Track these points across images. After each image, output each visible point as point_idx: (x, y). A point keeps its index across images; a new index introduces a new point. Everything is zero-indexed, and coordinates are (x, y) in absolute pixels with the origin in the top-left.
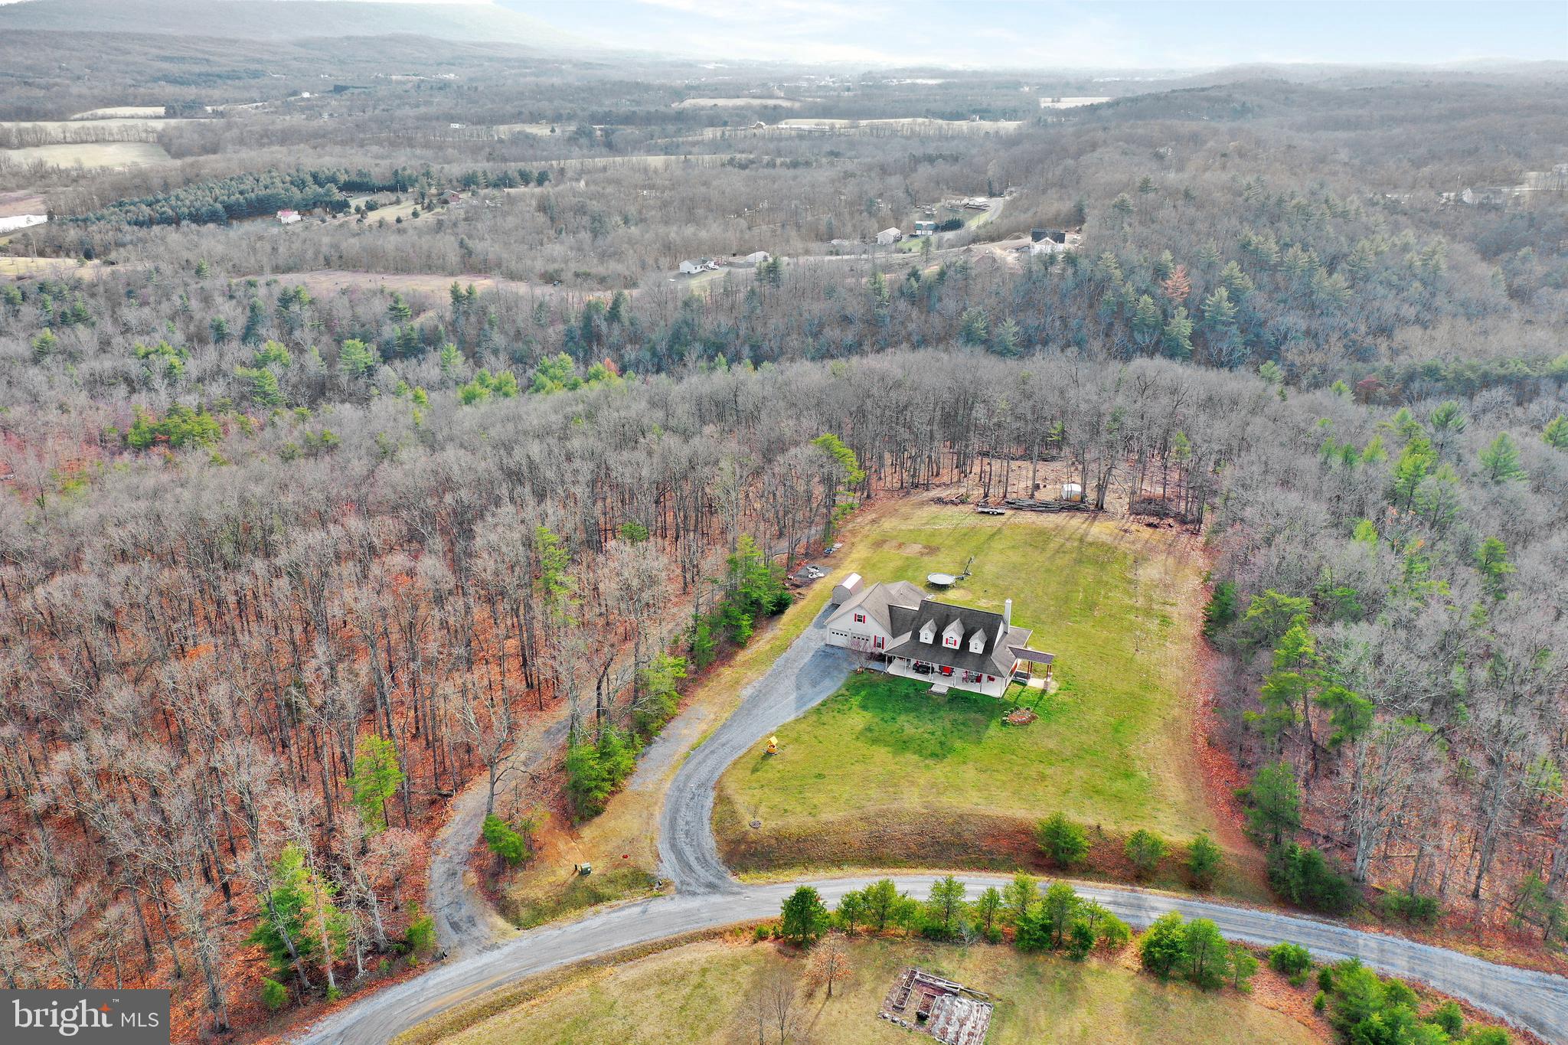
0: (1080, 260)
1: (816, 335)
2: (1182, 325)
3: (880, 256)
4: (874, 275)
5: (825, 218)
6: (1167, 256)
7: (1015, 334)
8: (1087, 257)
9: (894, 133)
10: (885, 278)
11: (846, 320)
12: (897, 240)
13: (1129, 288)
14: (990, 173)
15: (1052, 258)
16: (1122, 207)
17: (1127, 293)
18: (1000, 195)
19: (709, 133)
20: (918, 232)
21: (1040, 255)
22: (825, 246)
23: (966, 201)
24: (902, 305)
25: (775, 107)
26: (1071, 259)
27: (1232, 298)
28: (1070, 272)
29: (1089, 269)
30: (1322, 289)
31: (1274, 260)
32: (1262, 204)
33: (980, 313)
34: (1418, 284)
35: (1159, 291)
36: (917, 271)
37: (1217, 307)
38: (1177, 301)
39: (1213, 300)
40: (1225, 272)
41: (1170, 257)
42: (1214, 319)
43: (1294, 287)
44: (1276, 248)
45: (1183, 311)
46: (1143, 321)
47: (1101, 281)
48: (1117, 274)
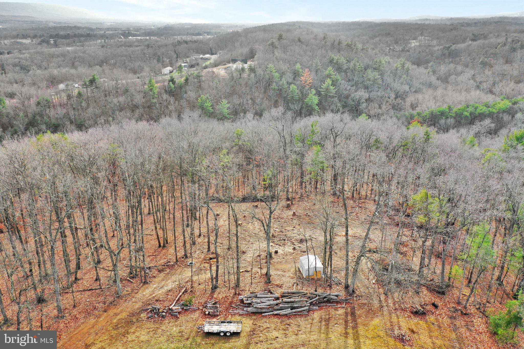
0: (257, 70)
2: (313, 99)
4: (150, 81)
6: (298, 66)
8: (260, 68)
11: (134, 107)
12: (171, 72)
13: (284, 81)
14: (211, 45)
15: (243, 70)
16: (273, 45)
17: (283, 84)
18: (216, 54)
21: (237, 69)
22: (136, 75)
23: (201, 56)
24: (165, 96)
26: (252, 70)
27: (333, 85)
28: (253, 75)
29: (262, 73)
30: (369, 80)
31: (345, 67)
32: (333, 44)
33: (207, 98)
34: (404, 76)
35: (298, 82)
36: (174, 79)
37: (327, 89)
38: (307, 87)
39: (324, 86)
40: (327, 72)
41: (300, 67)
42: (326, 95)
43: (356, 79)
44: (345, 61)
45: (314, 91)
46: (292, 97)
47: (269, 79)
48: (277, 75)
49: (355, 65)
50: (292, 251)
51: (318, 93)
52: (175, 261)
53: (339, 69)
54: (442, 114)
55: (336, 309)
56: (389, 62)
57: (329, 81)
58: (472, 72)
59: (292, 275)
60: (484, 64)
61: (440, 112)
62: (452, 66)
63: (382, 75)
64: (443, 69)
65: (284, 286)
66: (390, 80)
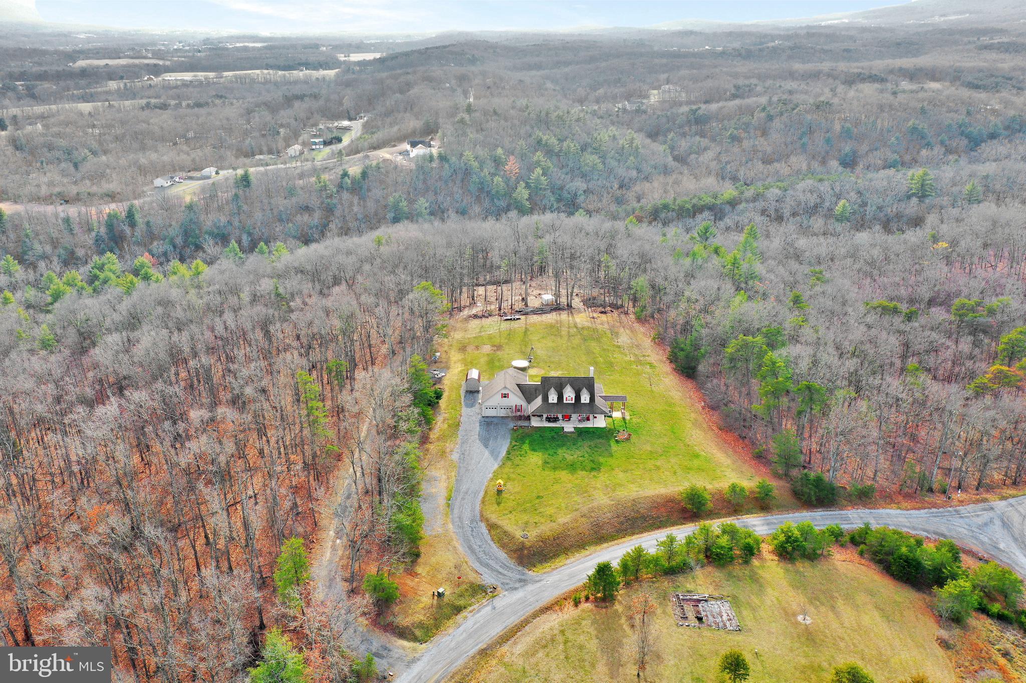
0: (449, 157)
1: (291, 221)
2: (522, 193)
6: (499, 151)
8: (453, 155)
9: (253, 81)
10: (325, 177)
13: (485, 172)
14: (345, 105)
15: (431, 158)
16: (463, 122)
17: (485, 176)
18: (355, 119)
19: (113, 85)
21: (424, 157)
22: (251, 161)
23: (336, 124)
25: (155, 65)
27: (544, 174)
28: (445, 165)
29: (457, 163)
30: (587, 165)
31: (557, 149)
32: (538, 116)
34: (632, 158)
35: (502, 173)
36: (346, 172)
37: (537, 180)
38: (513, 178)
39: (533, 176)
40: (535, 158)
41: (502, 152)
42: (537, 187)
43: (571, 165)
44: (556, 142)
45: (523, 184)
46: (497, 192)
47: (467, 169)
48: (476, 164)
49: (569, 147)
51: (528, 186)
53: (549, 152)
54: (665, 206)
56: (614, 136)
57: (539, 171)
58: (718, 149)
60: (734, 139)
61: (663, 204)
62: (698, 138)
63: (603, 157)
64: (684, 145)
66: (614, 163)
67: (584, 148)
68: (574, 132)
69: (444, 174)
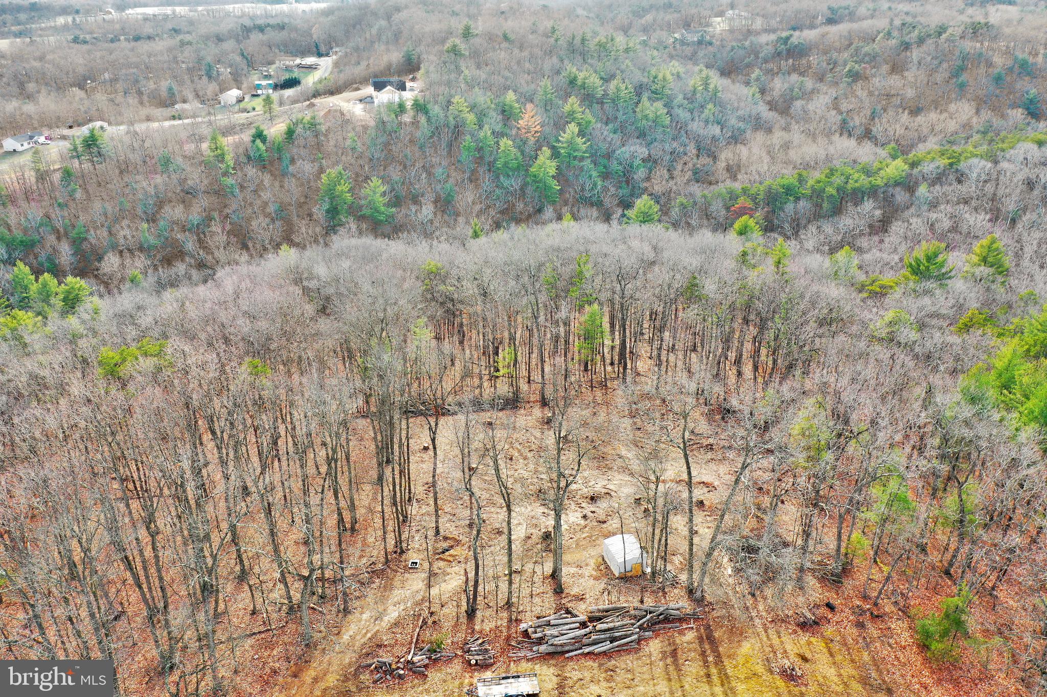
0: (429, 106)
1: (152, 219)
2: (545, 165)
3: (222, 119)
4: (214, 139)
5: (164, 85)
6: (510, 96)
7: (384, 194)
8: (436, 102)
10: (227, 142)
11: (187, 195)
12: (240, 100)
13: (487, 131)
14: (315, 37)
15: (401, 108)
16: (455, 50)
17: (485, 137)
18: (327, 55)
20: (259, 92)
21: (389, 106)
22: (169, 112)
23: (298, 61)
24: (251, 171)
26: (420, 107)
27: (581, 134)
28: (423, 119)
29: (442, 115)
30: (646, 117)
31: (600, 93)
32: (570, 44)
33: (340, 173)
34: (710, 106)
35: (514, 132)
36: (262, 132)
37: (570, 143)
38: (532, 141)
39: (565, 137)
40: (567, 108)
41: (514, 98)
42: (569, 155)
43: (621, 117)
44: (598, 82)
45: (547, 151)
46: (506, 164)
47: (456, 127)
48: (471, 118)
49: (618, 89)
50: (583, 522)
51: (555, 154)
52: (383, 560)
53: (588, 98)
54: (789, 190)
55: (681, 633)
56: (679, 74)
57: (573, 128)
58: (833, 92)
59: (594, 573)
60: (855, 76)
61: (783, 187)
62: (794, 77)
63: (668, 106)
64: (779, 85)
65: (588, 596)
66: (683, 115)
67: (639, 90)
68: (623, 67)
69: (418, 134)
